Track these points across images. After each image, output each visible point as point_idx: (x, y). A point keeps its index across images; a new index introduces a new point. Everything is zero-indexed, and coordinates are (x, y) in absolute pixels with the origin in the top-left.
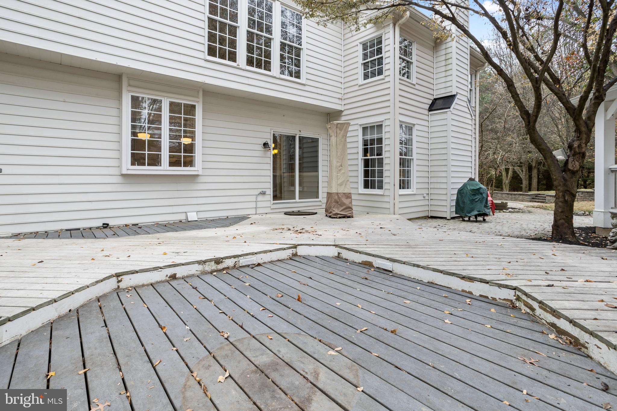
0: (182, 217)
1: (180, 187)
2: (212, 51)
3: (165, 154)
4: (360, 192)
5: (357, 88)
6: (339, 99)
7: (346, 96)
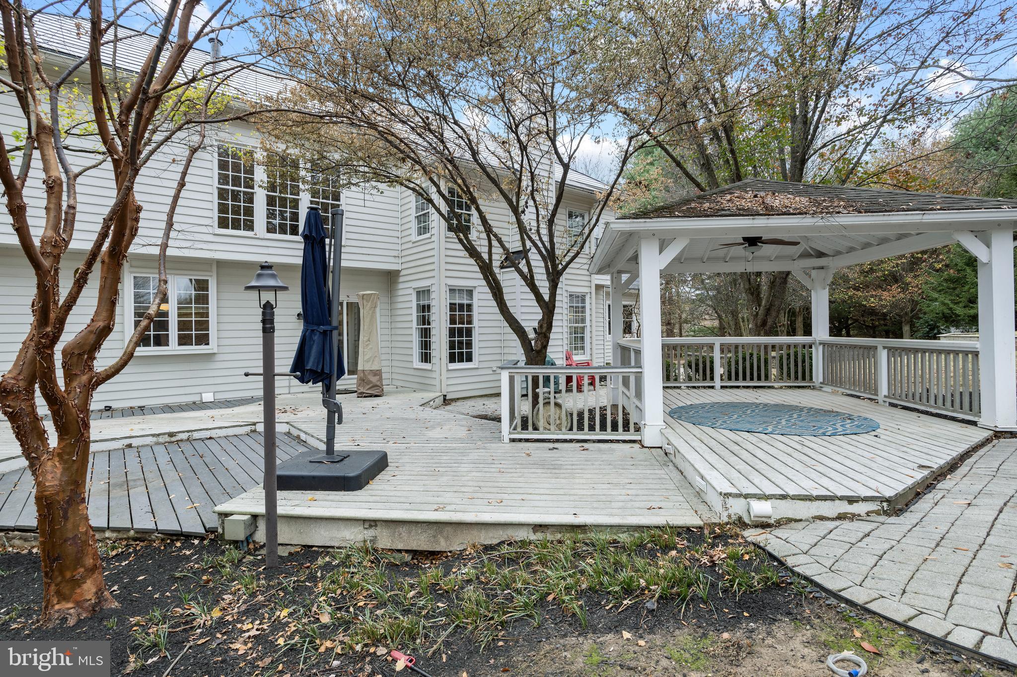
0: (196, 398)
1: (193, 366)
2: (223, 223)
3: (173, 332)
4: (415, 366)
5: (412, 244)
6: (395, 257)
7: (404, 253)
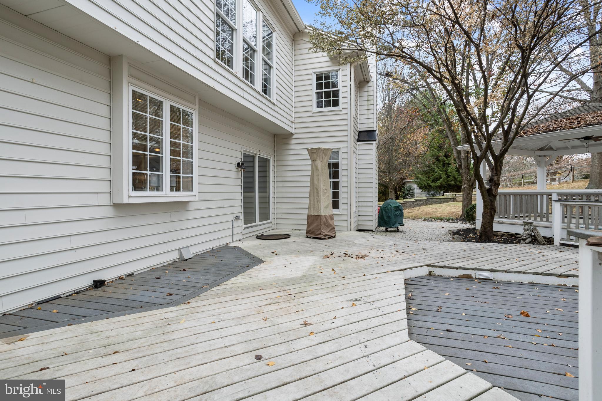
0: (177, 255)
1: (174, 217)
3: (167, 175)
5: (310, 114)
6: (292, 122)
7: (298, 121)
